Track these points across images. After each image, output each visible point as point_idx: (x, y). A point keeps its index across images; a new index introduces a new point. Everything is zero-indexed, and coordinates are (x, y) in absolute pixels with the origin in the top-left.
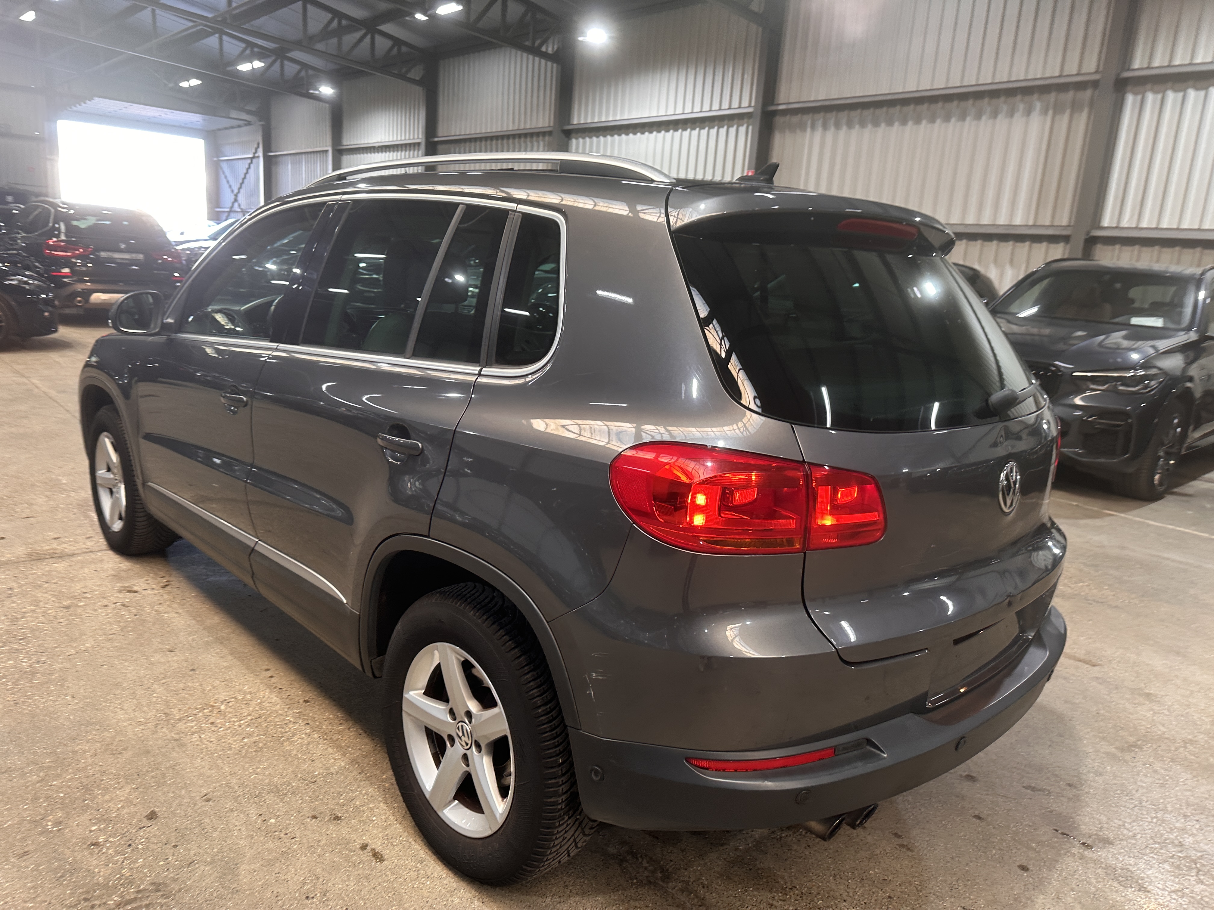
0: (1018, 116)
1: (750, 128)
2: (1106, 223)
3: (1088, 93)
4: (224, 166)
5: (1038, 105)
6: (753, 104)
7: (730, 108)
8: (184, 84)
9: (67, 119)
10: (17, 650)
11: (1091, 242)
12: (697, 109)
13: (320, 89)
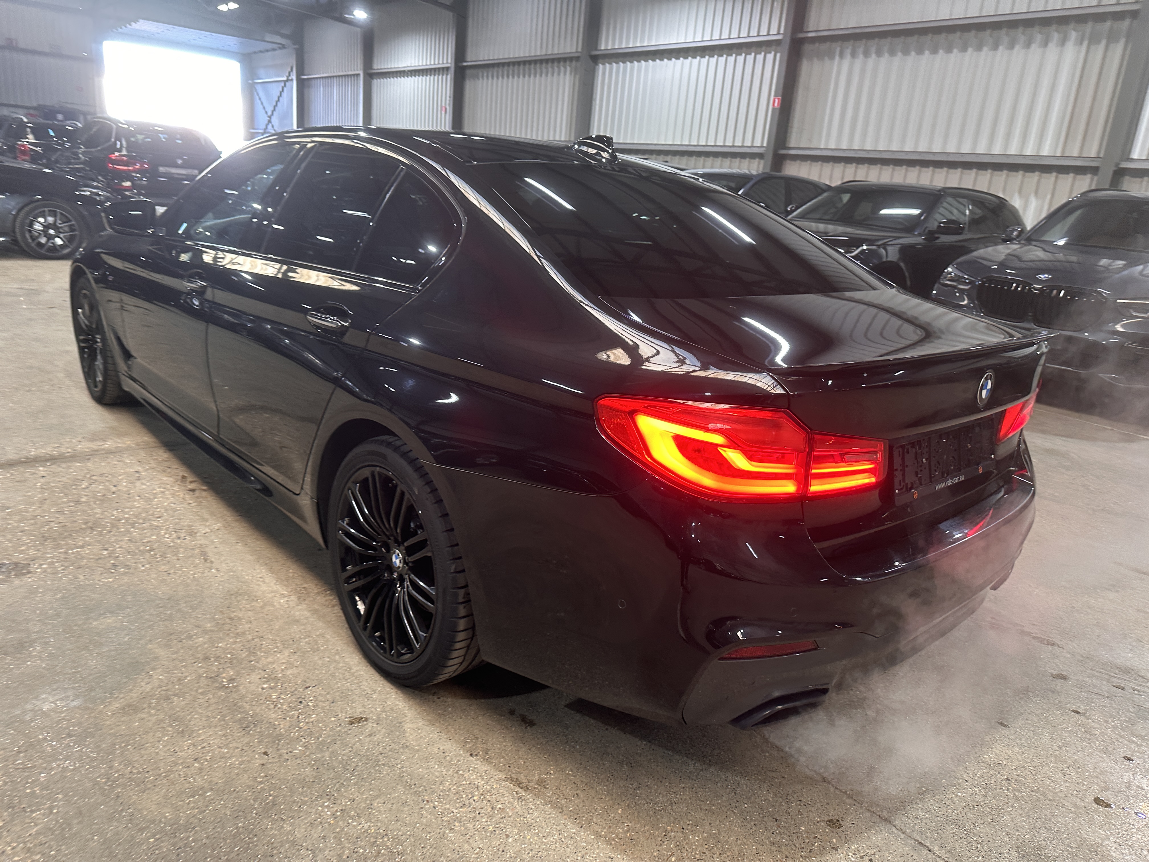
0: (1052, 46)
1: (778, 55)
2: (1135, 155)
3: (1127, 22)
4: (259, 88)
5: (1073, 35)
6: (782, 32)
7: (758, 36)
8: (223, 8)
9: (113, 40)
10: (157, 526)
11: (1120, 174)
12: (725, 35)
13: (354, 13)
